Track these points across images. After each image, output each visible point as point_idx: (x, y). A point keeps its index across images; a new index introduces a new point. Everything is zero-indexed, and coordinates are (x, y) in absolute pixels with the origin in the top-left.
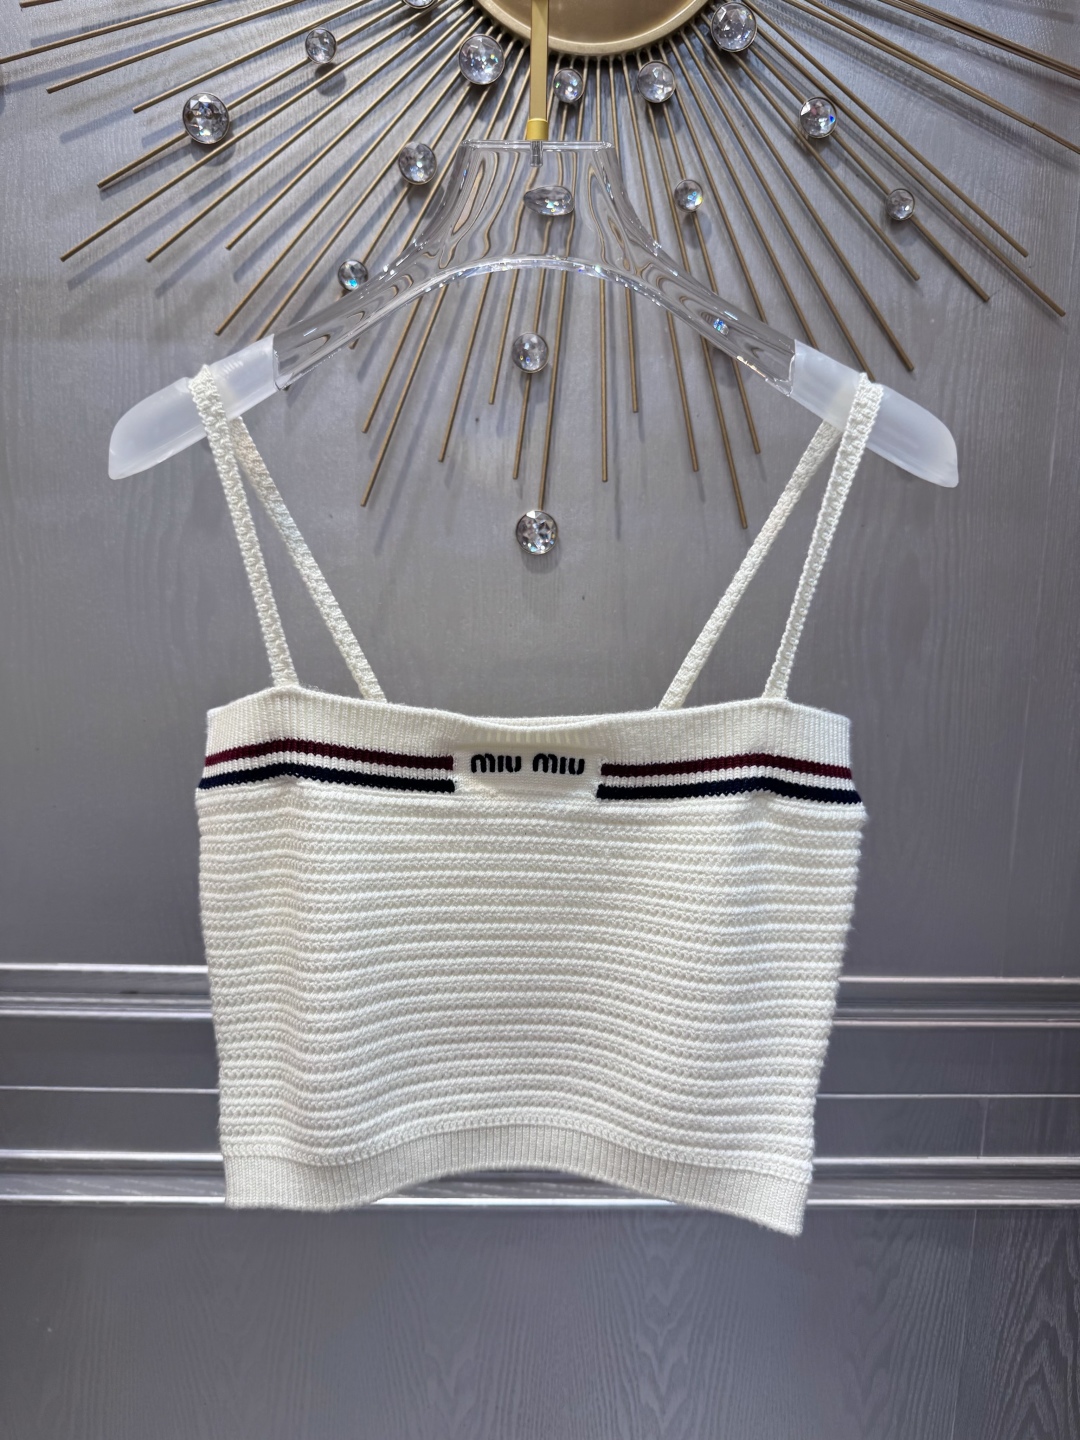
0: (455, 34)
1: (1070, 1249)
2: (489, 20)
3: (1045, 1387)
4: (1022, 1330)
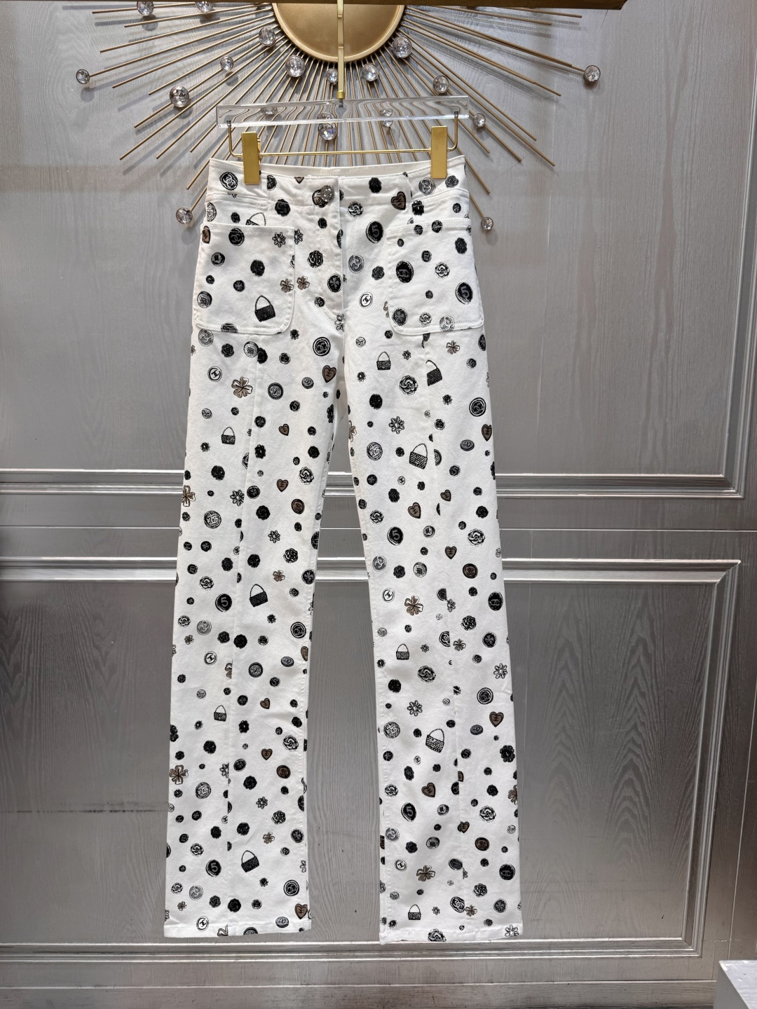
0: (283, 56)
1: (576, 603)
2: (298, 50)
3: (568, 670)
4: (556, 643)
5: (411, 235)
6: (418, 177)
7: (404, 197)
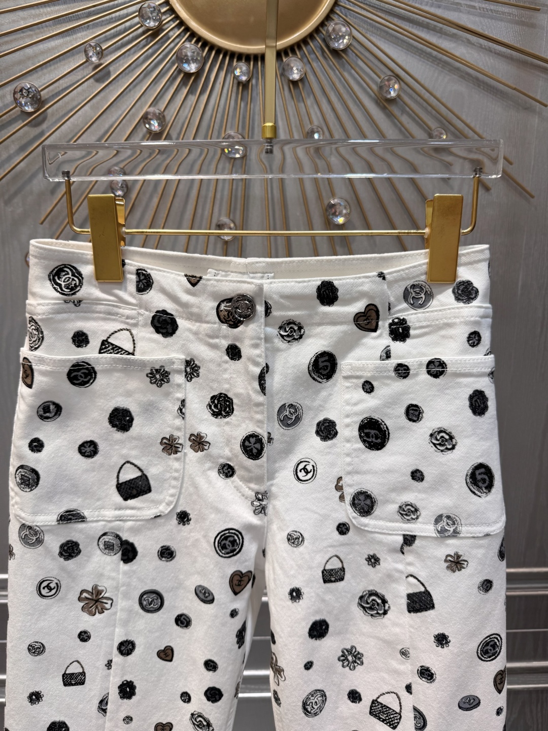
2: (193, 34)
5: (389, 378)
6: (403, 279)
7: (377, 312)
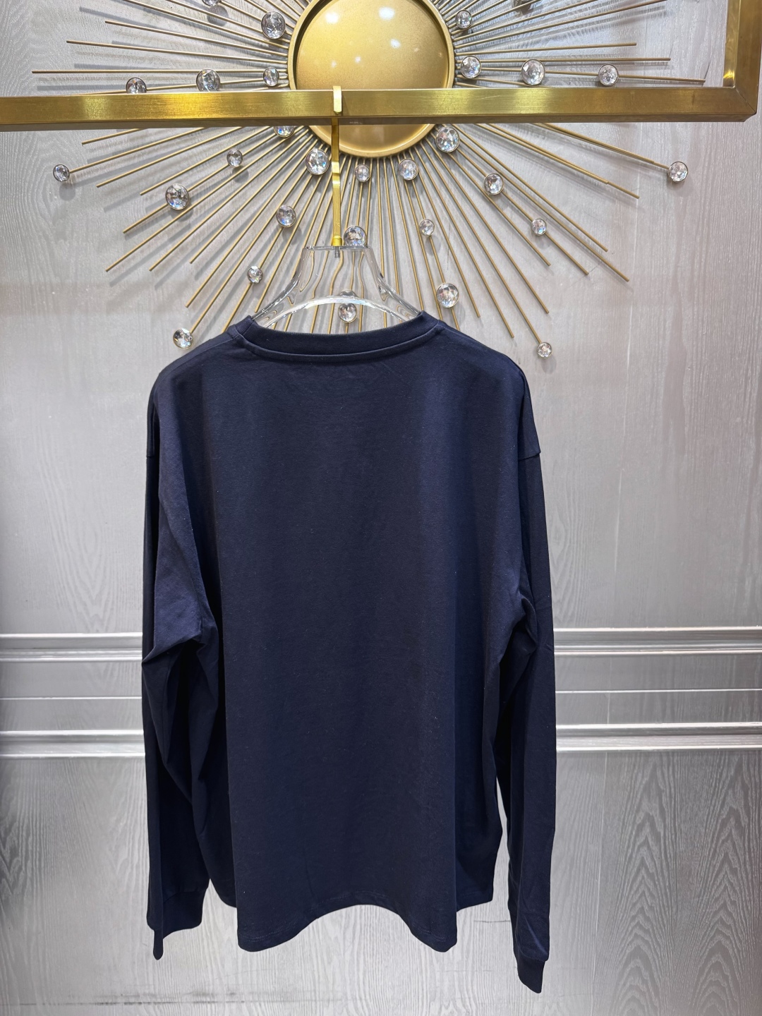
0: (305, 147)
1: (659, 773)
2: (320, 141)
3: (649, 847)
4: (635, 817)
